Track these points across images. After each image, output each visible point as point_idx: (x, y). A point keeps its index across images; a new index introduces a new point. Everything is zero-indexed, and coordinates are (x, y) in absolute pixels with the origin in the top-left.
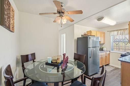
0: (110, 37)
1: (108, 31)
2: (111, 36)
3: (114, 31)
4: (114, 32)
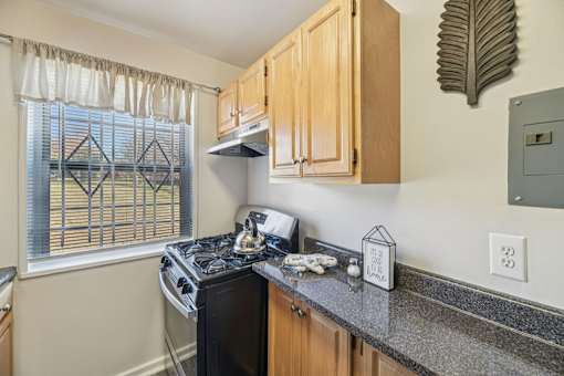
2: (30, 104)
3: (69, 55)
4: (75, 66)
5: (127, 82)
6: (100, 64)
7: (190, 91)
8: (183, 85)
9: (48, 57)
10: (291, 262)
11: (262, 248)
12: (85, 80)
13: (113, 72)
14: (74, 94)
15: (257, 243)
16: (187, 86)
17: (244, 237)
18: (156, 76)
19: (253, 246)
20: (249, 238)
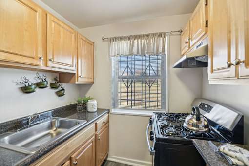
0: (110, 59)
1: (103, 39)
2: (112, 58)
3: (121, 38)
4: (122, 41)
5: (138, 41)
6: (129, 38)
7: (165, 37)
8: (161, 35)
9: (113, 41)
10: (226, 151)
11: (204, 130)
12: (125, 45)
13: (133, 39)
14: (122, 52)
15: (201, 125)
16: (163, 35)
17: (191, 119)
18: (149, 35)
19: (197, 126)
20: (195, 121)
